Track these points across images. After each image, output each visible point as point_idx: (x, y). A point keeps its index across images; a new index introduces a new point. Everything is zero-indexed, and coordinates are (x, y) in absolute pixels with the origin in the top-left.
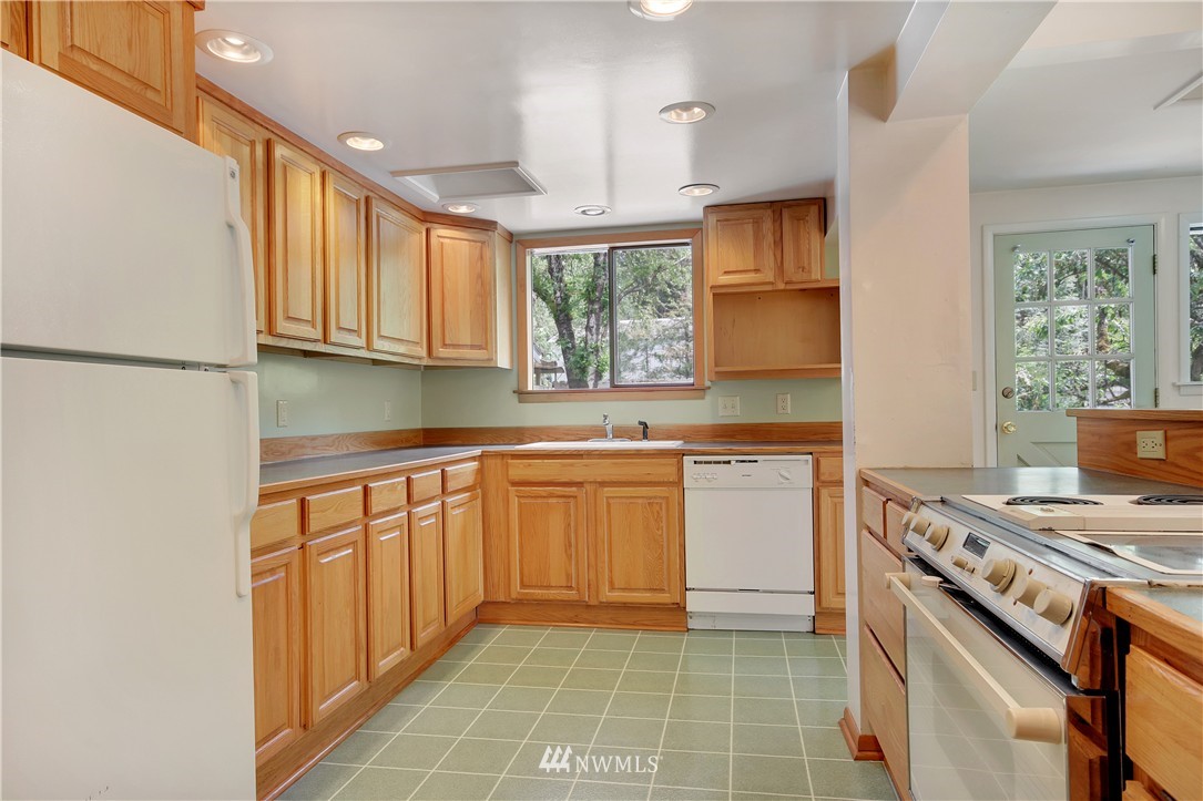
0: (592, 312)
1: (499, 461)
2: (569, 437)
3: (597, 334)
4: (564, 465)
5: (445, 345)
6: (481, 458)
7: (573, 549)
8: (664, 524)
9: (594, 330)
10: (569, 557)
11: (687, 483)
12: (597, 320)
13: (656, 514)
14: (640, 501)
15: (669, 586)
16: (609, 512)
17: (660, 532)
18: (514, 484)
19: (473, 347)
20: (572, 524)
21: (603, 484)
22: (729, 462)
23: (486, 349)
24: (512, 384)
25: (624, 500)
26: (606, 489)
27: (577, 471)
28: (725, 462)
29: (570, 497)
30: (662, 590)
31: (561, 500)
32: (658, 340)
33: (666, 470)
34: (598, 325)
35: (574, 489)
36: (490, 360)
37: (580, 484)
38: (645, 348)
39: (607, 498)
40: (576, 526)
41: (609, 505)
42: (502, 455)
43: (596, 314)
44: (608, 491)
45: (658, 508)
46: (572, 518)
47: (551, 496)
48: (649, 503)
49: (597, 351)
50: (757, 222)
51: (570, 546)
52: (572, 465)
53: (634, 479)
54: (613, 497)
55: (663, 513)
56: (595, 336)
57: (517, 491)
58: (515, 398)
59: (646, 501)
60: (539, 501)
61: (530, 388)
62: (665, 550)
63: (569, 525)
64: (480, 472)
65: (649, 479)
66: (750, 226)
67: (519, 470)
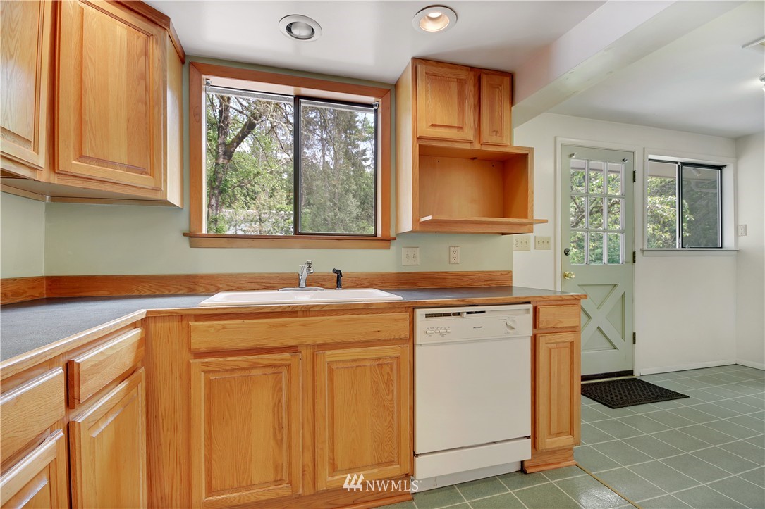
0: (213, 195)
1: (174, 325)
2: (252, 286)
3: (217, 210)
4: (273, 326)
5: (81, 156)
6: (144, 323)
7: (285, 432)
8: (395, 388)
9: (214, 207)
10: (279, 443)
11: (419, 338)
12: (217, 201)
13: (386, 377)
14: (368, 363)
15: (398, 455)
16: (331, 380)
17: (389, 397)
18: (199, 354)
19: (130, 168)
20: (284, 400)
21: (323, 347)
22: (459, 314)
23: (152, 174)
24: (183, 224)
25: (349, 365)
26: (328, 352)
27: (292, 332)
28: (454, 314)
29: (280, 366)
30: (391, 463)
31: (271, 370)
32: (244, 221)
33: (397, 325)
34: (217, 204)
35: (287, 355)
36: (157, 189)
37: (293, 349)
38: (235, 226)
39: (330, 363)
40: (289, 400)
41: (331, 371)
42: (181, 316)
43: (216, 196)
44: (331, 355)
45: (388, 369)
46: (284, 392)
47: (255, 366)
48: (378, 365)
49: (216, 221)
50: (461, 83)
51: (281, 428)
52: (284, 325)
53: (363, 338)
54: (336, 362)
55: (394, 376)
56: (215, 211)
57: (203, 364)
58: (185, 241)
59: (375, 363)
60: (237, 374)
61: (204, 231)
62: (395, 415)
63: (280, 401)
64: (144, 342)
65: (378, 336)
66: (455, 84)
67: (204, 335)
